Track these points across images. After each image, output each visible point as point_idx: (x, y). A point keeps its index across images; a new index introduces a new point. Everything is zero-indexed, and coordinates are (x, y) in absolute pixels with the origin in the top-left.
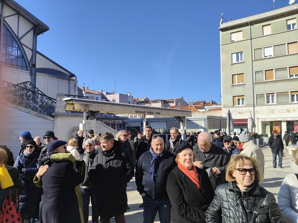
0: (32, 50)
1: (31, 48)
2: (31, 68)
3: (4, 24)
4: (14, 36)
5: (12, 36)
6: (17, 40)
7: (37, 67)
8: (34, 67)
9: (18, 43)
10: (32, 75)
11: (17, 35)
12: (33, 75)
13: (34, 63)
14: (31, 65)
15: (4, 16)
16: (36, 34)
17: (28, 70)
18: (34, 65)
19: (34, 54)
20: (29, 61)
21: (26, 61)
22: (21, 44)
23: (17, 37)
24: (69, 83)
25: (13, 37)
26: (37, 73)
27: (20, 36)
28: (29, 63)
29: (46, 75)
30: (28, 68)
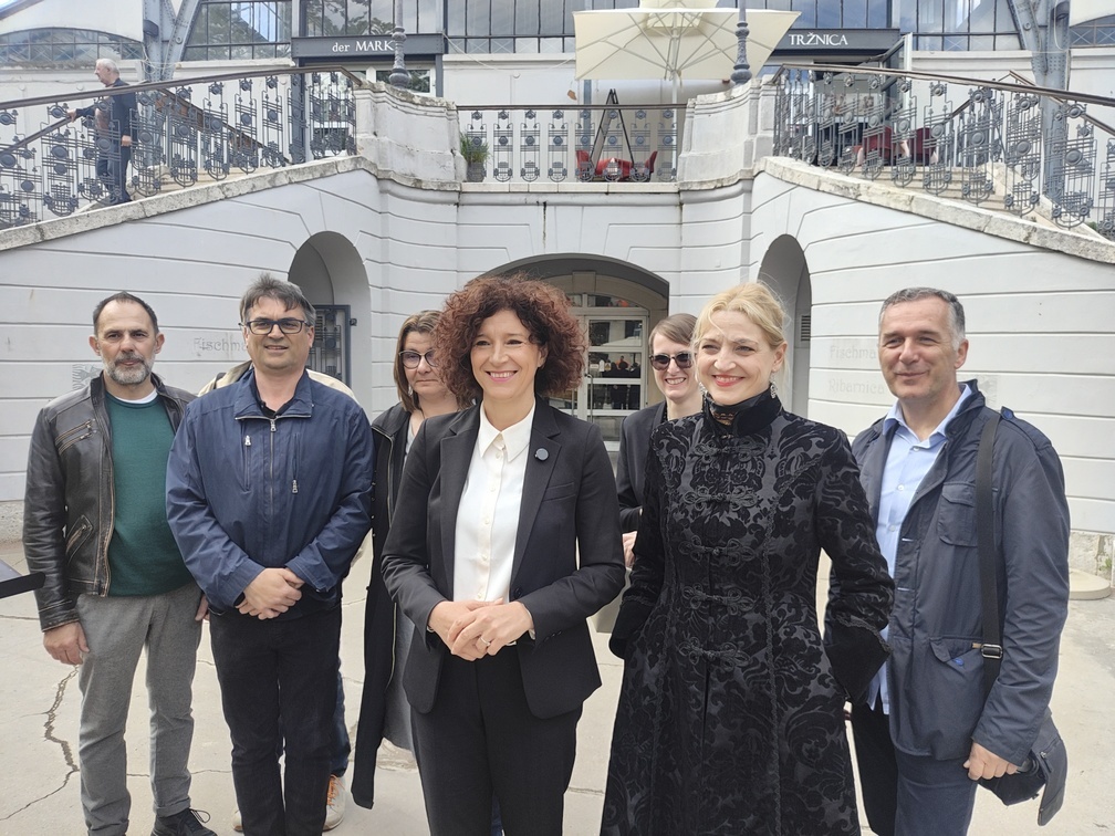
2: (1042, 32)
7: (1077, 16)
8: (1062, 22)
10: (1046, 69)
12: (1054, 64)
17: (1022, 48)
18: (1061, 13)
26: (1075, 53)
28: (1033, 8)
30: (1028, 37)
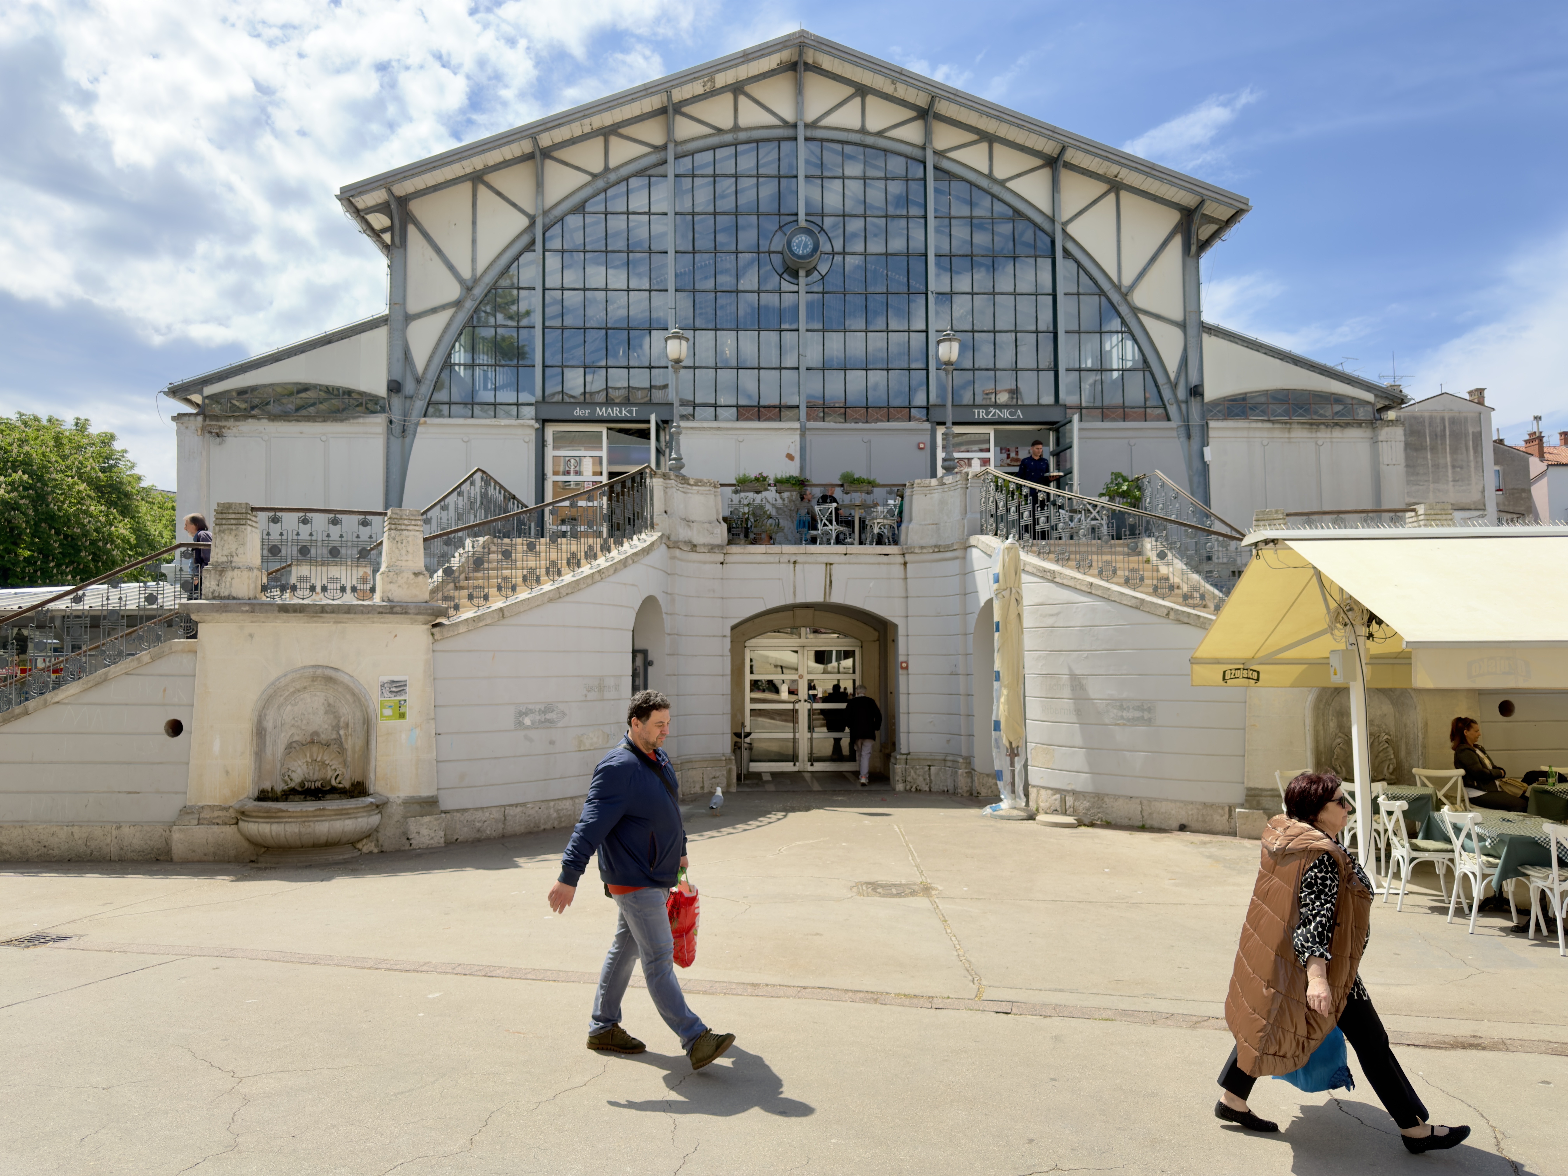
0: (1183, 326)
1: (1178, 316)
2: (1183, 406)
3: (1065, 250)
4: (1106, 286)
5: (1098, 291)
6: (1115, 298)
8: (1199, 399)
9: (1124, 310)
10: (1189, 437)
11: (1115, 278)
12: (1196, 433)
13: (1194, 380)
14: (1182, 393)
15: (1065, 217)
16: (1194, 248)
18: (1196, 391)
19: (1192, 342)
20: (1172, 376)
21: (1161, 380)
22: (1135, 311)
23: (1118, 287)
24: (1375, 442)
25: (1102, 293)
26: (1212, 424)
27: (1127, 281)
28: (1174, 387)
29: (1254, 425)
